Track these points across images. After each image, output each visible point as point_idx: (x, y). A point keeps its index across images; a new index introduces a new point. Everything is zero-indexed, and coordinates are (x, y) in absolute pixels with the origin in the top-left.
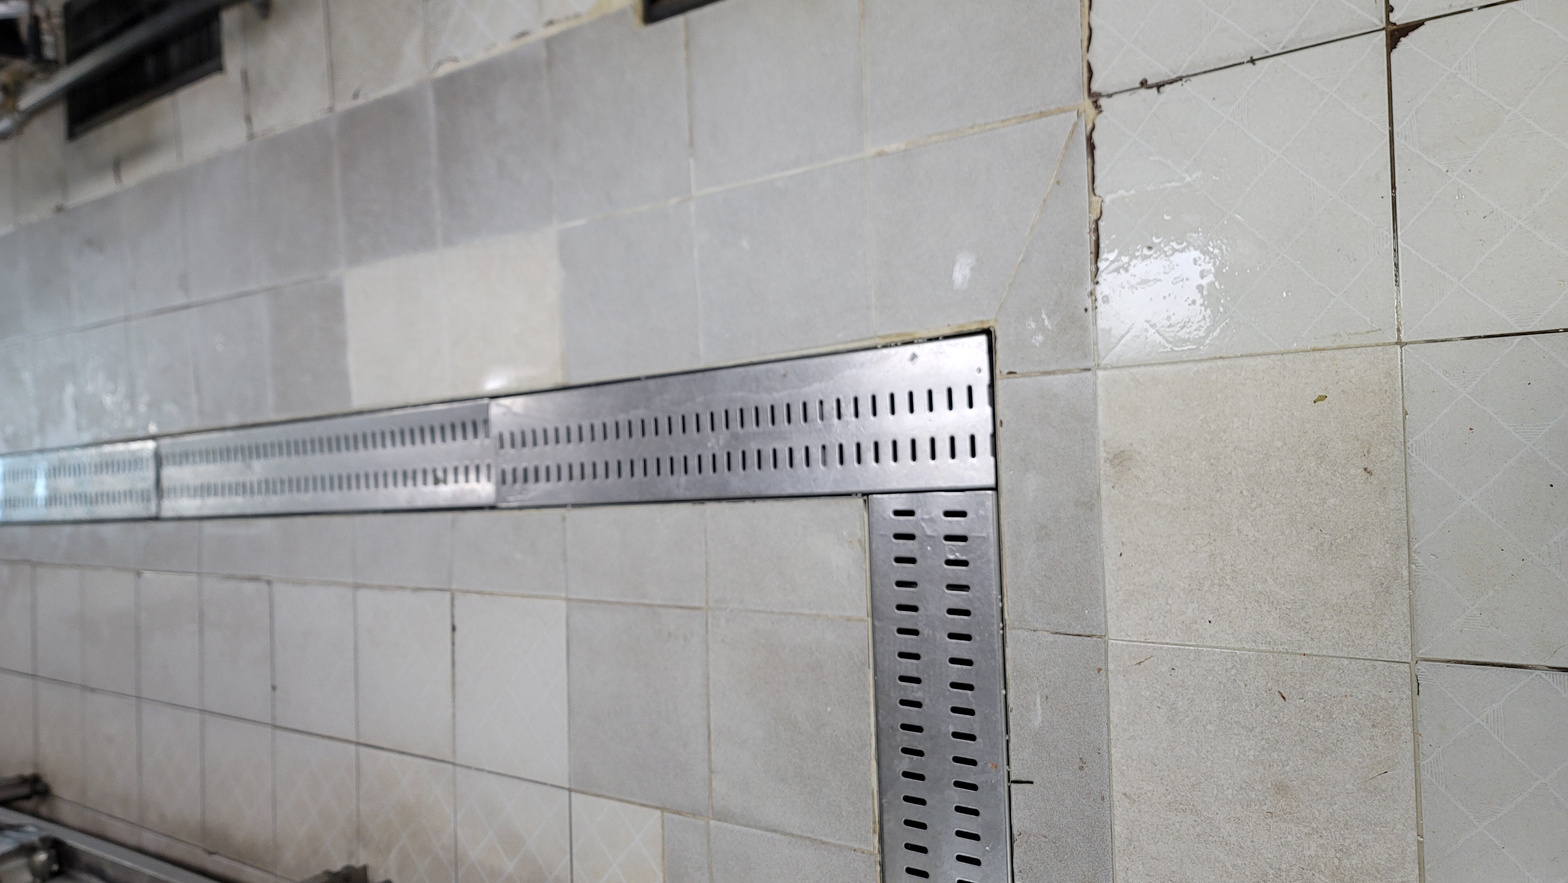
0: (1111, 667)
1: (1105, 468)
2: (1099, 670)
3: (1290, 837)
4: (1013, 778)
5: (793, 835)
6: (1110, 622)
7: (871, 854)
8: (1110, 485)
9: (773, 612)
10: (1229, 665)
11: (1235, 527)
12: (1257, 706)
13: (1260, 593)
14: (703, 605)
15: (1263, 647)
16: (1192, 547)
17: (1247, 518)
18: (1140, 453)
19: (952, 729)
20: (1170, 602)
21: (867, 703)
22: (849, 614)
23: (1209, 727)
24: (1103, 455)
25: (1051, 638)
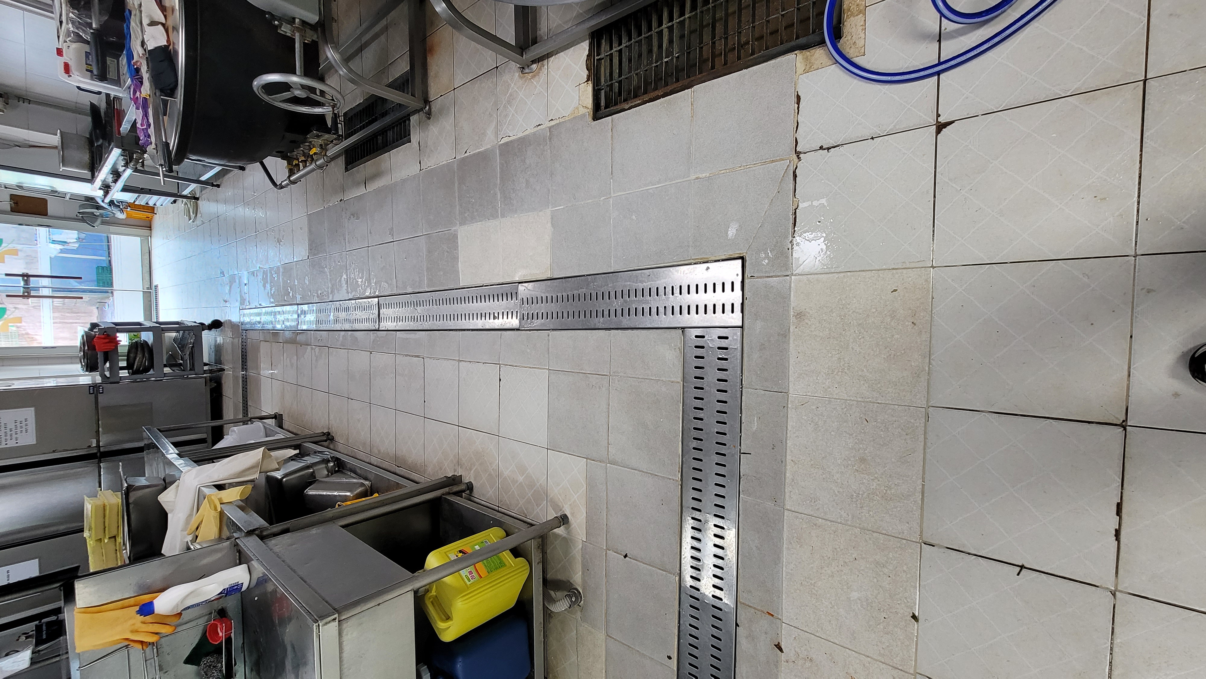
0: (789, 406)
1: (792, 319)
2: (784, 407)
3: (864, 481)
4: (742, 452)
5: (643, 472)
6: (790, 386)
7: (677, 481)
8: (795, 327)
9: (639, 378)
10: (844, 407)
11: (851, 347)
12: (855, 425)
13: (861, 376)
14: (608, 374)
15: (860, 400)
16: (830, 355)
17: (856, 343)
18: (809, 313)
19: (716, 430)
20: (818, 378)
21: (679, 418)
22: (673, 380)
23: (832, 433)
24: (792, 313)
25: (763, 392)
